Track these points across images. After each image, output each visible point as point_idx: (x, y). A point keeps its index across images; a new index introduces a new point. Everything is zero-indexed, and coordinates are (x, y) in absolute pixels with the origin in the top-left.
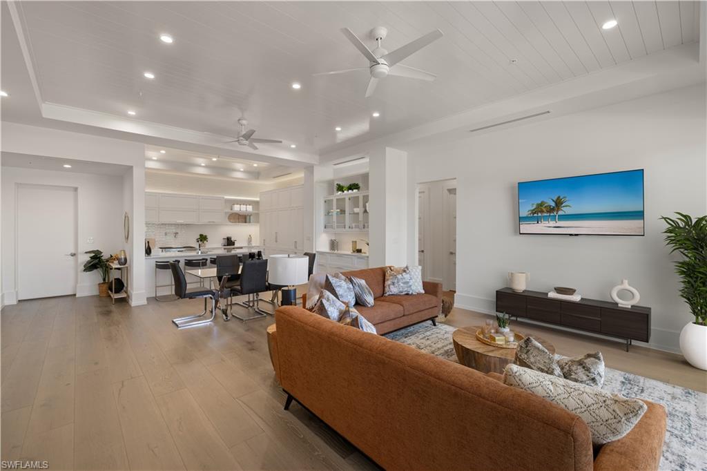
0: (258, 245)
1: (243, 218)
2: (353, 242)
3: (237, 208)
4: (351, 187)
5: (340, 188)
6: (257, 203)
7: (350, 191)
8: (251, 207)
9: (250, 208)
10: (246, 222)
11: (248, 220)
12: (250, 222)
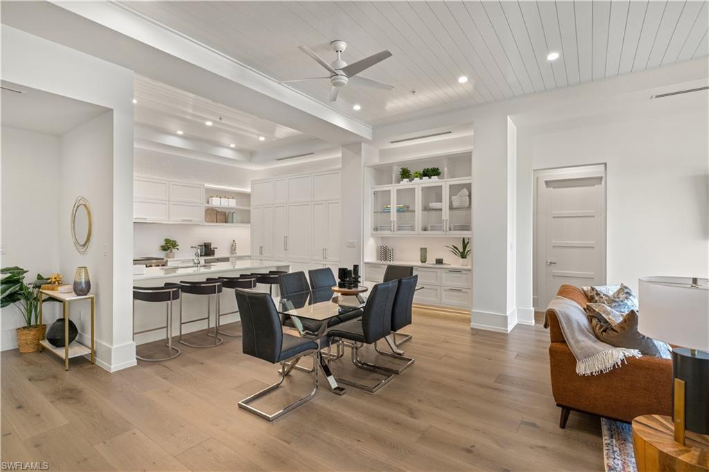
0: (249, 254)
1: (221, 217)
2: (421, 249)
3: (216, 202)
4: (427, 173)
5: (405, 174)
6: (247, 196)
7: (425, 178)
8: (234, 200)
9: (232, 203)
10: (226, 222)
11: (230, 219)
12: (233, 222)
